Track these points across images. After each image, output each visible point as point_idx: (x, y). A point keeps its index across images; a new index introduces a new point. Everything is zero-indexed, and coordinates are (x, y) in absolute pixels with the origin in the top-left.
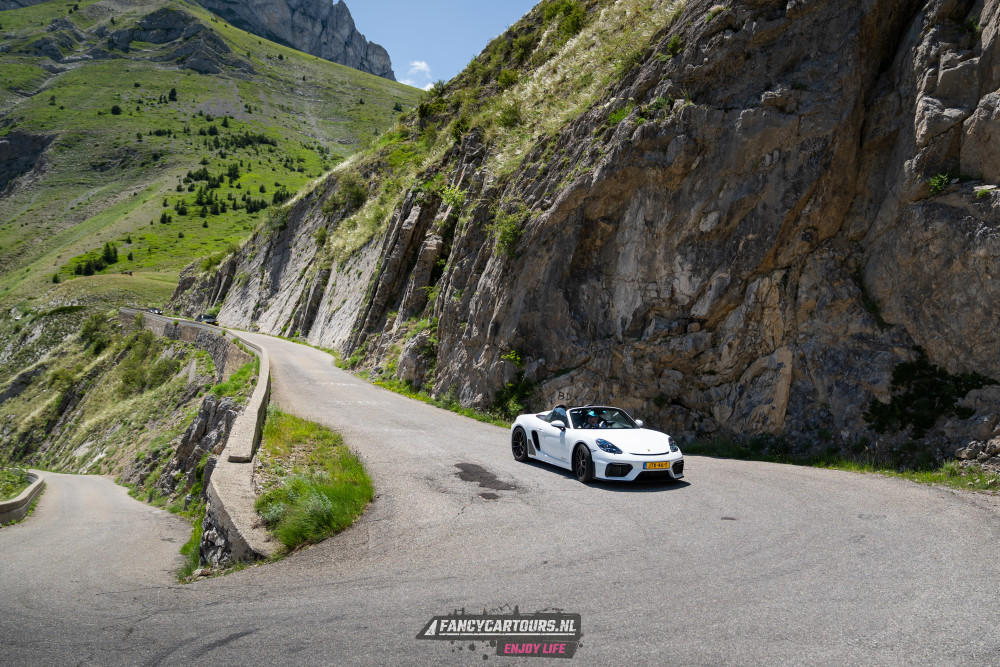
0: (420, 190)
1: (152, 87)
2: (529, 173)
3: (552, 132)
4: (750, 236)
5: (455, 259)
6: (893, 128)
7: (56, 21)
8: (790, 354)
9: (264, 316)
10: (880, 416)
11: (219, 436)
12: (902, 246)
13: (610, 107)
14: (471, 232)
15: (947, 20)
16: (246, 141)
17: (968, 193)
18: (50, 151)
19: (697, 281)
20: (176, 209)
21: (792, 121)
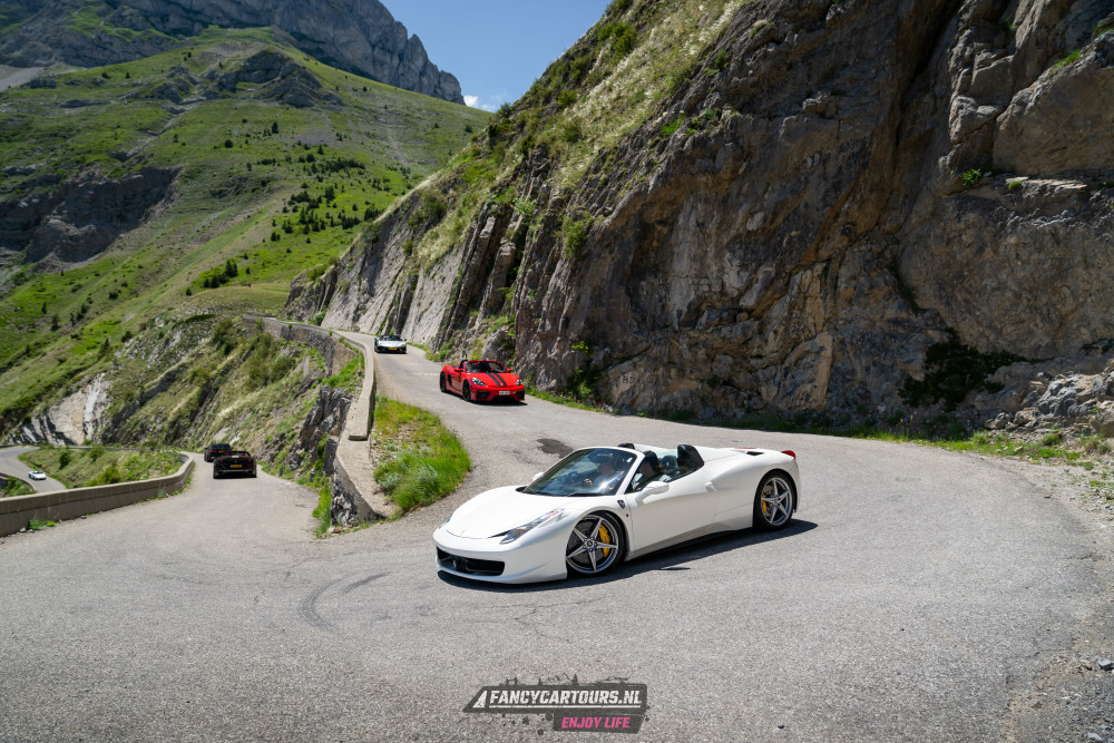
0: (494, 203)
1: (257, 122)
2: (592, 183)
3: (611, 145)
4: (794, 233)
5: (528, 263)
6: (928, 127)
7: (174, 68)
8: (830, 338)
9: (363, 318)
10: (914, 393)
11: (335, 420)
12: (936, 236)
13: (663, 121)
14: (541, 238)
15: (982, 21)
16: (339, 166)
17: (1000, 185)
18: (176, 182)
19: (745, 275)
20: (284, 228)
21: (832, 125)
